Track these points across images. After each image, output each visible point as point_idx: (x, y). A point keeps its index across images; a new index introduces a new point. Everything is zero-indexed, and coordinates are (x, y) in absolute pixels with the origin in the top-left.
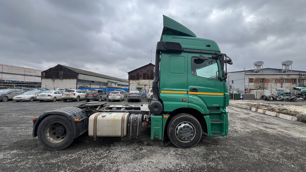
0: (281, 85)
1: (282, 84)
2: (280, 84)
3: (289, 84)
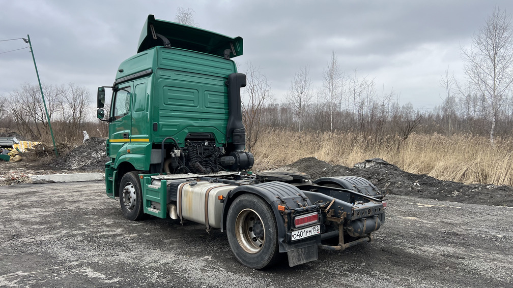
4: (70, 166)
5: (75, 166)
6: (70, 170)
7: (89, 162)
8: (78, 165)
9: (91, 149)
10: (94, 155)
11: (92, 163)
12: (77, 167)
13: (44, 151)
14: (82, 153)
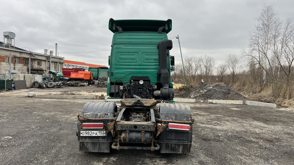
0: (14, 67)
1: (14, 65)
2: (13, 64)
3: (21, 65)
4: (190, 96)
5: (192, 96)
6: (190, 98)
7: (199, 95)
8: (194, 96)
9: (200, 88)
10: (201, 91)
11: (200, 95)
12: (193, 97)
13: (182, 89)
14: (196, 90)
